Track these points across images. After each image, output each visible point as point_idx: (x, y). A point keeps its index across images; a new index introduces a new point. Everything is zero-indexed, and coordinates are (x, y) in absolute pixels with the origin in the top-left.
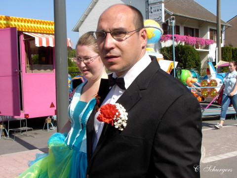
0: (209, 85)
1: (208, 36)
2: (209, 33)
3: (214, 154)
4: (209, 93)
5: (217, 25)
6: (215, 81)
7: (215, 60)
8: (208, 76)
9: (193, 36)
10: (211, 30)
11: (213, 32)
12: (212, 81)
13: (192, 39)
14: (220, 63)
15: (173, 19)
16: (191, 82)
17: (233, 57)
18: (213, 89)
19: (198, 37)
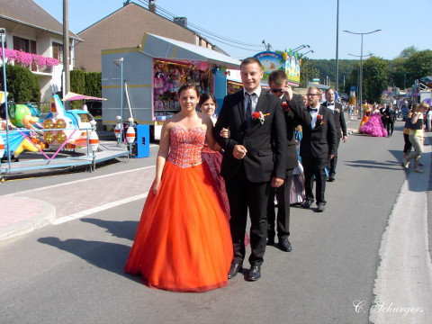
0: (55, 126)
1: (49, 53)
2: (51, 48)
3: (67, 214)
4: (55, 138)
5: (63, 38)
6: (63, 120)
7: (62, 88)
8: (54, 114)
9: (27, 51)
10: (54, 44)
11: (58, 48)
12: (58, 121)
13: (26, 57)
14: (69, 96)
15: (3, 32)
16: (31, 122)
17: (87, 84)
18: (61, 131)
19: (35, 53)
